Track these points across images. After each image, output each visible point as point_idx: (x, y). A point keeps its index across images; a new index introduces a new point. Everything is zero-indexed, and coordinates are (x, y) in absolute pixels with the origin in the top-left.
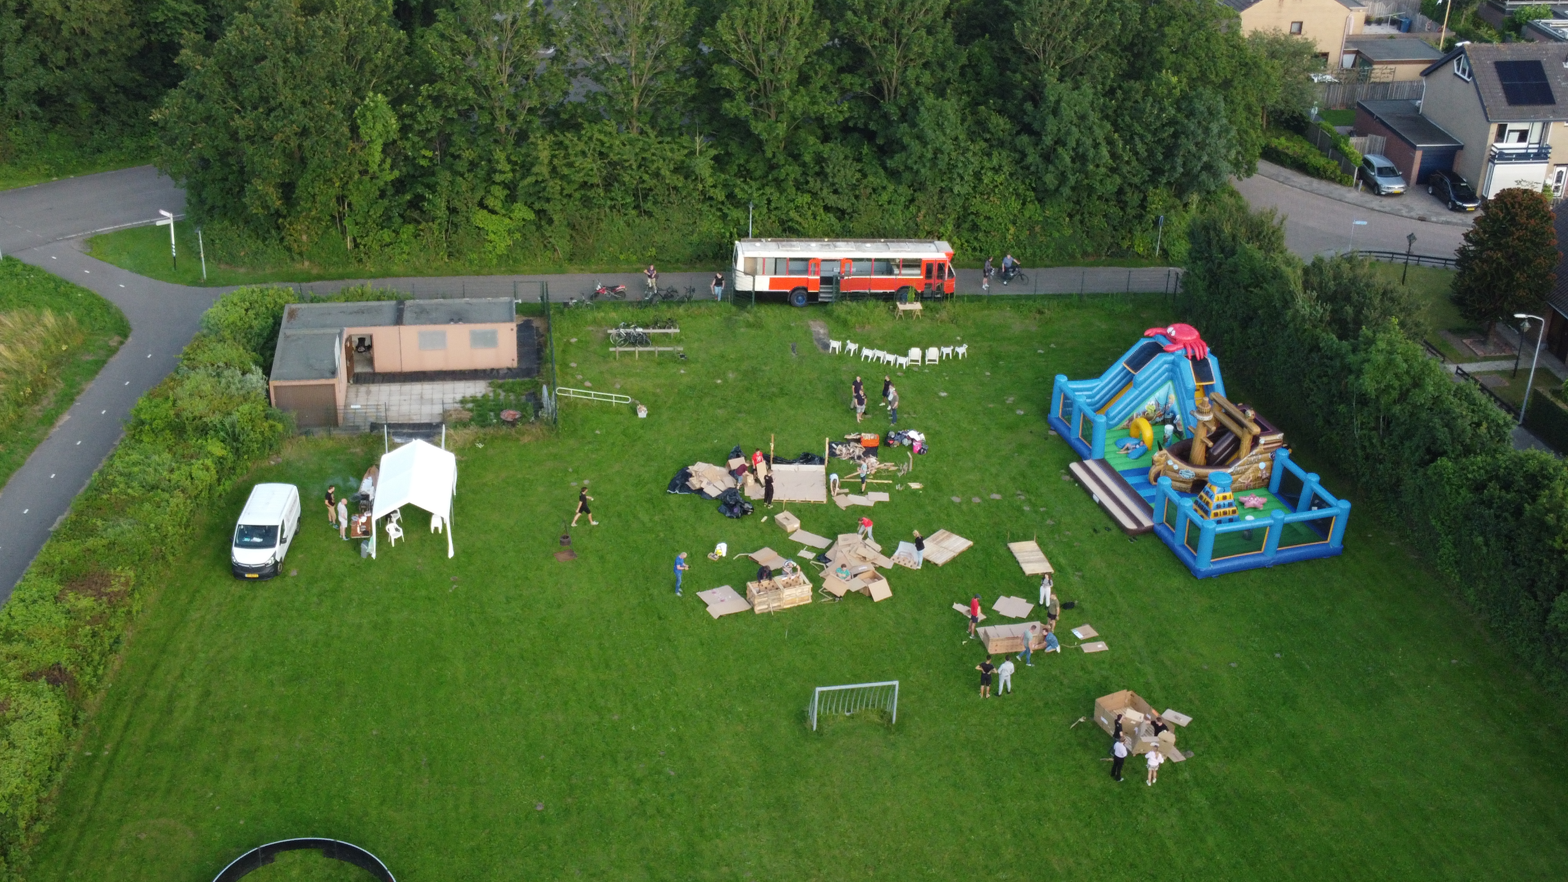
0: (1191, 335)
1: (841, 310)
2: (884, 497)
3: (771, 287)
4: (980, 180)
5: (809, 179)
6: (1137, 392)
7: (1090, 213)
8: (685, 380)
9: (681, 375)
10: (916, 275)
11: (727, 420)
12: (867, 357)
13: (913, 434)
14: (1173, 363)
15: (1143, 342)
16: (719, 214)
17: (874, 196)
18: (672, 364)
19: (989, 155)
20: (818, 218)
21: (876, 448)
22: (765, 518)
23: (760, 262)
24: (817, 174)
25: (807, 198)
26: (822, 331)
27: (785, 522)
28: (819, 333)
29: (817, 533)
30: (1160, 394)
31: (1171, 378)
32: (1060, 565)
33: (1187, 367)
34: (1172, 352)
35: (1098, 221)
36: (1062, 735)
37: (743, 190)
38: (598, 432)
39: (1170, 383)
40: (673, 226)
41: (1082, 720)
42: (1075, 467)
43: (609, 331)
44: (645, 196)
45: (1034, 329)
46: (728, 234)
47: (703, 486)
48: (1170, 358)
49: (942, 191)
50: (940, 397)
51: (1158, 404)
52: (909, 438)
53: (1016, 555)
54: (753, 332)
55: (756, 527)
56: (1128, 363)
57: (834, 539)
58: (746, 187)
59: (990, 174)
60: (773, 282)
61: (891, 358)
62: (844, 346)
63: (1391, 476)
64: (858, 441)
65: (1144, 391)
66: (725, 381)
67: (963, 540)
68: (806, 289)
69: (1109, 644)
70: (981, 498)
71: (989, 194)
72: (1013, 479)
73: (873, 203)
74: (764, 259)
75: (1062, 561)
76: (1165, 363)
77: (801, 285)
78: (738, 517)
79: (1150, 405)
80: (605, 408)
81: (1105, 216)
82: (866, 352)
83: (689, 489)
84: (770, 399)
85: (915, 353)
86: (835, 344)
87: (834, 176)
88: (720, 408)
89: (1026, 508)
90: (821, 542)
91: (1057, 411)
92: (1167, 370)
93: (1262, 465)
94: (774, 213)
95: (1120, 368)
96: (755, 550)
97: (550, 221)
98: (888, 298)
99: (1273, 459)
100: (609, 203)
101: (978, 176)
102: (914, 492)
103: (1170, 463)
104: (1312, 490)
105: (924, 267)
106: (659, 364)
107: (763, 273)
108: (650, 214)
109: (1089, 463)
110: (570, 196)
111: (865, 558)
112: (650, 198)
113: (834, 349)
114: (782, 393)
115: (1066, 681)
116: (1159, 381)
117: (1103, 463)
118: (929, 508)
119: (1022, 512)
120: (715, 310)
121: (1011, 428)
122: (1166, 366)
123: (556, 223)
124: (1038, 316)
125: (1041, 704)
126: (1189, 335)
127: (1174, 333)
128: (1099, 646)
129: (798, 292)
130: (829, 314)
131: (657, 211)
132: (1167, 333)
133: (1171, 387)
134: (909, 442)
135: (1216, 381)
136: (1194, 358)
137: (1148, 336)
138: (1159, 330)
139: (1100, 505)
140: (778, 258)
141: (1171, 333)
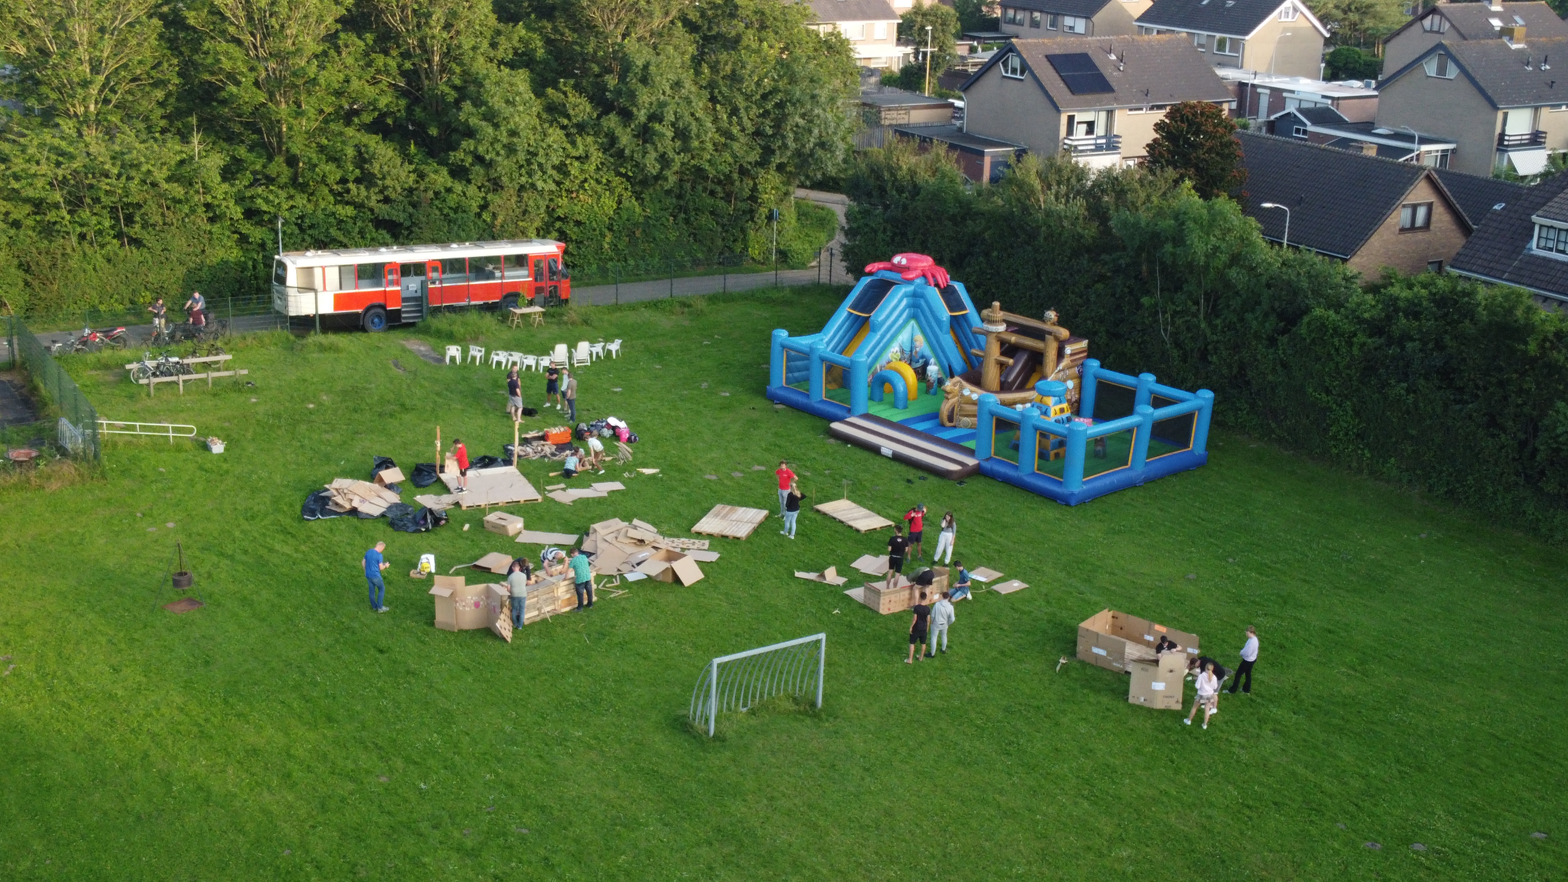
0: (926, 262)
1: (441, 322)
2: (616, 486)
3: (336, 307)
4: (566, 173)
5: (351, 186)
6: (878, 336)
7: (696, 210)
8: (262, 409)
9: (254, 404)
10: (522, 274)
11: (345, 443)
12: (499, 364)
14: (915, 295)
15: (864, 282)
16: (236, 236)
17: (436, 202)
18: (235, 394)
19: (573, 143)
22: (467, 526)
23: (318, 273)
24: (359, 180)
25: (350, 211)
26: (422, 348)
27: (502, 524)
28: (420, 351)
29: (552, 530)
30: (904, 337)
31: (914, 316)
32: (893, 516)
33: (934, 295)
34: (910, 282)
35: (705, 220)
36: (1052, 682)
37: (265, 200)
39: (913, 322)
41: (1062, 661)
42: (836, 426)
44: (130, 217)
46: (250, 263)
48: (910, 288)
49: (521, 190)
50: (616, 393)
53: (835, 515)
54: (331, 356)
55: (460, 536)
56: (854, 307)
57: (581, 532)
58: (271, 197)
60: (339, 300)
61: (530, 360)
62: (465, 354)
64: (543, 438)
65: (883, 336)
66: (320, 405)
67: (754, 511)
68: (383, 307)
69: (1025, 581)
70: (742, 471)
71: (577, 191)
72: (767, 450)
73: (436, 212)
74: (324, 268)
76: (906, 295)
77: (376, 302)
79: (894, 350)
81: (712, 213)
82: (498, 357)
83: (336, 512)
84: (392, 416)
85: (560, 351)
86: (454, 352)
87: (384, 177)
88: (327, 432)
89: (807, 473)
91: (779, 378)
92: (908, 306)
93: (1070, 384)
94: (309, 232)
95: (845, 314)
96: (477, 559)
98: (491, 307)
99: (1081, 371)
100: (78, 229)
101: (563, 167)
102: (652, 477)
103: (966, 392)
104: (1150, 391)
105: (531, 264)
106: (216, 392)
107: (325, 289)
108: (138, 243)
109: (853, 420)
111: (642, 541)
112: (137, 218)
113: (453, 357)
114: (404, 408)
115: (1005, 626)
116: (901, 321)
117: (871, 417)
118: (684, 489)
120: (267, 341)
121: (725, 408)
122: (904, 302)
126: (922, 261)
127: (904, 262)
128: (1016, 585)
129: (372, 311)
130: (426, 331)
131: (147, 237)
132: (893, 265)
133: (916, 326)
134: (611, 432)
135: (970, 309)
136: (937, 285)
137: (870, 274)
138: (881, 265)
139: (897, 458)
140: (340, 267)
141: (899, 262)
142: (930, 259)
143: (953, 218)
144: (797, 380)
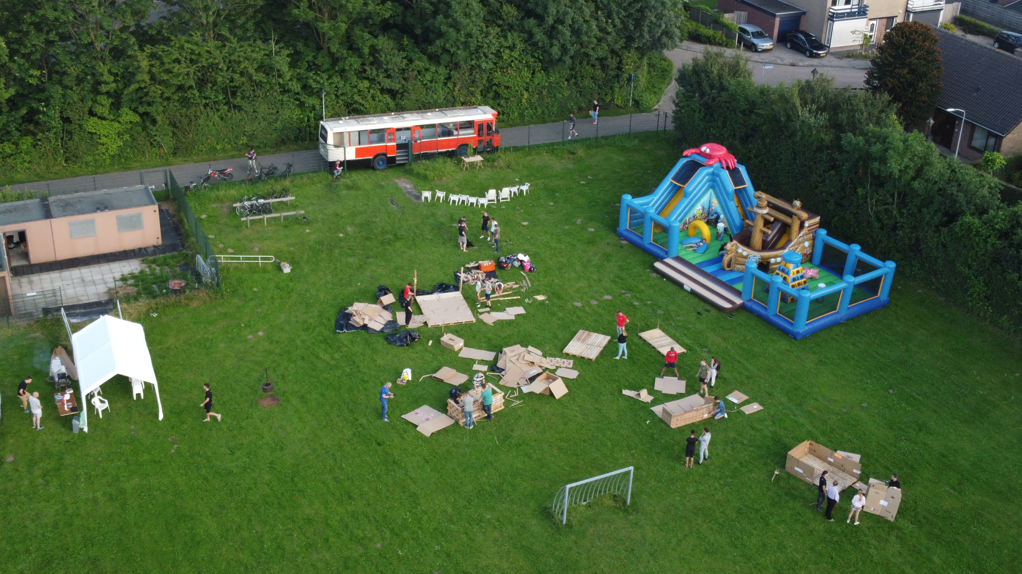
0: (721, 151)
1: (420, 167)
2: (520, 310)
3: (357, 156)
4: (500, 57)
5: (367, 68)
6: (688, 200)
7: (582, 77)
8: (312, 237)
9: (309, 233)
10: (470, 134)
11: (361, 266)
12: (454, 201)
13: (521, 256)
14: (713, 174)
15: (682, 162)
16: (297, 102)
17: (419, 77)
18: (296, 227)
19: (505, 37)
20: (377, 99)
21: (494, 272)
22: (431, 342)
23: (346, 136)
24: (372, 64)
25: (366, 84)
26: (408, 186)
27: (451, 343)
28: (406, 188)
29: (480, 348)
30: (705, 200)
31: (712, 187)
32: (687, 345)
33: (725, 175)
34: (711, 166)
35: (588, 82)
36: (768, 489)
37: (314, 80)
38: (255, 289)
39: (711, 191)
40: (260, 116)
41: (776, 473)
42: (658, 265)
43: (235, 205)
44: (234, 94)
45: (571, 166)
46: (306, 119)
47: (366, 322)
48: (710, 170)
49: (472, 68)
50: (524, 226)
51: (703, 209)
52: (518, 260)
53: (650, 342)
54: (353, 192)
55: (426, 350)
56: (674, 179)
57: (499, 351)
58: (318, 78)
59: (507, 51)
60: (358, 151)
61: (473, 200)
62: (433, 196)
63: (910, 239)
64: (478, 268)
65: (692, 200)
66: (347, 234)
67: (601, 336)
68: (385, 155)
69: (761, 404)
70: (597, 300)
71: (507, 68)
72: (613, 281)
73: (419, 84)
74: (349, 133)
75: (687, 341)
76: (707, 174)
77: (380, 152)
78: (407, 345)
79: (698, 209)
80: (253, 269)
81: (592, 78)
82: (453, 197)
83: (354, 327)
84: (389, 244)
85: (492, 193)
86: (427, 194)
87: (388, 63)
88: (350, 256)
89: (636, 303)
90: (489, 356)
91: (625, 224)
92: (709, 181)
93: (807, 244)
94: (341, 98)
95: (668, 183)
96: (436, 371)
97: (154, 122)
98: (450, 155)
99: (814, 239)
100: (204, 101)
101: (498, 54)
102: (542, 303)
103: (740, 251)
104: (857, 257)
105: (476, 127)
106: (286, 227)
107: (350, 145)
108: (239, 108)
109: (668, 260)
110: (168, 99)
111: (533, 363)
112: (239, 94)
113: (426, 198)
114: (397, 238)
115: (745, 442)
116: (703, 190)
117: (679, 259)
118: (561, 314)
119: (634, 307)
120: (315, 179)
121: (591, 242)
122: (707, 177)
123: (160, 123)
124: (571, 156)
125: (736, 464)
126: (719, 151)
127: (708, 151)
128: (755, 407)
129: (378, 158)
130: (410, 172)
131: (245, 105)
132: (701, 152)
133: (713, 193)
134: (519, 263)
135: (748, 185)
136: (728, 168)
137: (686, 156)
138: (694, 151)
139: (693, 293)
140: (359, 132)
141: (705, 151)
142: (725, 149)
143: (743, 112)
144: (635, 225)
